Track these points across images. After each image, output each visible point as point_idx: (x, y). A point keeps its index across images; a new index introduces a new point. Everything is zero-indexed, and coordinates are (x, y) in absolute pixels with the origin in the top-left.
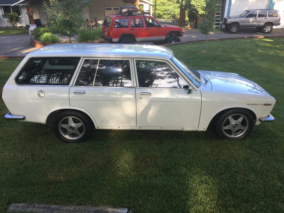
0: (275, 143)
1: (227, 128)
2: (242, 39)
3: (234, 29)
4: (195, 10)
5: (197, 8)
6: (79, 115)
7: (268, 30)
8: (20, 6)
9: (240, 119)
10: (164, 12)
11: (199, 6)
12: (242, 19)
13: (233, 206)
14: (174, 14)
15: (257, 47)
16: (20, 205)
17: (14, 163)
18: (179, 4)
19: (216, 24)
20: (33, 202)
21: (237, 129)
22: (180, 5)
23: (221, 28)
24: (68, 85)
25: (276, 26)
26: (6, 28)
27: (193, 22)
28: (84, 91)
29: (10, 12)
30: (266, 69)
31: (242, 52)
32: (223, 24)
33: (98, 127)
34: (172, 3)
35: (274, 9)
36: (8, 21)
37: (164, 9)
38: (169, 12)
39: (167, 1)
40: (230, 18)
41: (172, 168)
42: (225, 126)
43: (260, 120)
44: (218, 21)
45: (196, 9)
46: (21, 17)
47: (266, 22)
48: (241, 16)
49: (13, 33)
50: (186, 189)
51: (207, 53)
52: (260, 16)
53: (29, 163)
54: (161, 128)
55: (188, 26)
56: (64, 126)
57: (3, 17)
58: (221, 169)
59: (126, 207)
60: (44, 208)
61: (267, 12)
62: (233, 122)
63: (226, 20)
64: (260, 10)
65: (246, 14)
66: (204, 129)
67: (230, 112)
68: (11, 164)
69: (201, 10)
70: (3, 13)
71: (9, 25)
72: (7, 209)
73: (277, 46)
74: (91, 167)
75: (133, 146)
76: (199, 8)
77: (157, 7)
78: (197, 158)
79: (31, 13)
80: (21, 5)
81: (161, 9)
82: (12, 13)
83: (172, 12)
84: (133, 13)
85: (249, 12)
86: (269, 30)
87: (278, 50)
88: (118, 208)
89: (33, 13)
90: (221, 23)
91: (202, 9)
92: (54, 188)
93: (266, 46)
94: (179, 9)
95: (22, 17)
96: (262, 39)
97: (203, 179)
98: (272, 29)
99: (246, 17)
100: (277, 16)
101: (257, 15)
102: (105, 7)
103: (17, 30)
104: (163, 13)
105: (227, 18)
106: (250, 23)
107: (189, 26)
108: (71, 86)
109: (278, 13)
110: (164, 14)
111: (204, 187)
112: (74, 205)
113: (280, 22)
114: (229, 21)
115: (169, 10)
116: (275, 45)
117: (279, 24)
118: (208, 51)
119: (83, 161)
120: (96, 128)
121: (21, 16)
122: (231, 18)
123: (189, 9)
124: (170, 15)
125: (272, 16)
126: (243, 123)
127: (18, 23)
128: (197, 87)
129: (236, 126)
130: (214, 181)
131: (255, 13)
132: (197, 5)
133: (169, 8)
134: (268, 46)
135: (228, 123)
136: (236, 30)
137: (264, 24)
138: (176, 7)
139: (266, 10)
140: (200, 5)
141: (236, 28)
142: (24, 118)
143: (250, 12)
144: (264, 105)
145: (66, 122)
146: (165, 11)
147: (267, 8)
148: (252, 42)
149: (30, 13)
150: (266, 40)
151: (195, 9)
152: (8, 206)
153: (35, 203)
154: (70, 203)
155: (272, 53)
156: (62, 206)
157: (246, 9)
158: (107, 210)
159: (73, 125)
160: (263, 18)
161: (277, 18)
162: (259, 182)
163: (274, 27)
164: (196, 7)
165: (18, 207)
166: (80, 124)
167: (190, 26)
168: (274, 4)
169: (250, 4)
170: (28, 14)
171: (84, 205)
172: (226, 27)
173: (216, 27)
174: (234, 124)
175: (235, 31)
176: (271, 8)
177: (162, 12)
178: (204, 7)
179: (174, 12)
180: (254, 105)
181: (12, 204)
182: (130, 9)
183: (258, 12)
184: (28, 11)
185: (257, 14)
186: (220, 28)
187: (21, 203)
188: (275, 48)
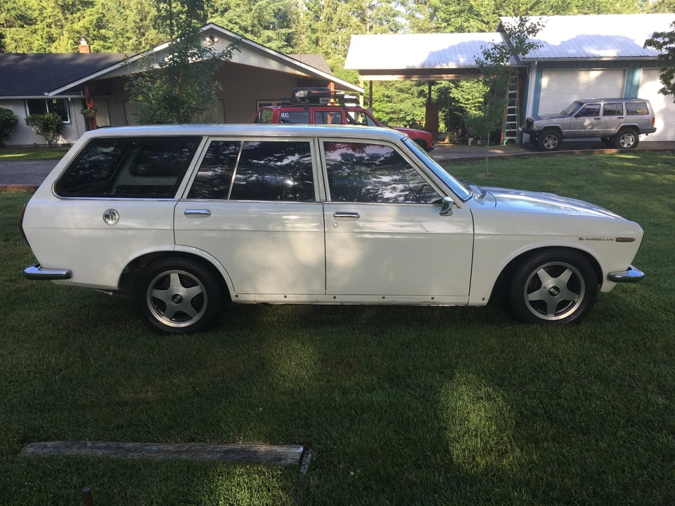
0: (651, 330)
1: (534, 296)
2: (568, 156)
3: (550, 143)
4: (462, 110)
5: (465, 104)
6: (194, 267)
7: (629, 145)
8: (68, 99)
9: (566, 276)
10: (391, 115)
11: (470, 102)
12: (567, 120)
13: (554, 440)
14: (413, 119)
15: (603, 168)
16: (49, 444)
17: (40, 373)
18: (424, 97)
19: (509, 134)
20: (81, 438)
21: (558, 298)
22: (425, 99)
23: (521, 141)
24: (173, 198)
25: (647, 135)
26: (31, 148)
27: (457, 133)
28: (208, 211)
29: (43, 111)
30: (624, 206)
31: (569, 176)
32: (524, 131)
33: (237, 296)
34: (407, 95)
35: (638, 97)
36: (38, 133)
37: (391, 109)
38: (401, 116)
39: (397, 93)
40: (539, 118)
41: (409, 376)
42: (530, 291)
43: (611, 278)
44: (514, 126)
45: (463, 107)
46: (68, 124)
47: (622, 127)
48: (564, 115)
49: (47, 157)
50: (441, 410)
51: (486, 178)
52: (607, 113)
53: (76, 370)
54: (384, 298)
55: (444, 141)
56: (160, 294)
57: (28, 124)
58: (525, 376)
59: (301, 444)
60: (108, 447)
61: (624, 104)
62: (549, 282)
63: (530, 123)
64: (605, 100)
65: (576, 109)
66: (483, 299)
67: (541, 257)
68: (32, 374)
69: (473, 108)
70: (29, 115)
71: (40, 140)
72: (18, 452)
73: (650, 167)
74: (220, 376)
75: (317, 338)
76: (469, 104)
77: (373, 106)
78: (466, 358)
79: (92, 111)
80: (69, 97)
81: (383, 109)
82: (48, 115)
83: (409, 115)
84: (321, 99)
85: (581, 104)
86: (632, 143)
87: (651, 172)
88: (281, 445)
89: (96, 111)
90: (520, 129)
91: (475, 106)
92: (132, 412)
93: (624, 166)
94: (424, 109)
95: (71, 123)
96: (613, 154)
97: (481, 393)
98: (637, 141)
99: (576, 116)
100: (648, 113)
101: (601, 112)
102: (258, 103)
103: (56, 151)
104: (388, 118)
105: (533, 119)
106: (585, 128)
107: (447, 141)
108: (179, 201)
109: (648, 106)
110: (391, 119)
111: (484, 406)
112: (177, 442)
113: (655, 126)
114: (538, 124)
115: (401, 110)
116: (646, 165)
117: (654, 130)
118: (490, 176)
119: (200, 365)
120: (233, 298)
121: (69, 122)
122: (542, 119)
123: (446, 107)
124: (404, 122)
125: (634, 113)
126: (573, 285)
127: (61, 138)
128: (463, 201)
129: (556, 293)
130: (506, 396)
131: (597, 107)
132: (464, 98)
133: (401, 107)
134: (629, 167)
135: (537, 284)
136: (554, 144)
137: (618, 129)
138: (417, 105)
139: (621, 99)
140: (471, 98)
141: (555, 139)
142: (69, 276)
143: (585, 105)
144: (619, 240)
145: (164, 284)
146: (393, 113)
147: (622, 95)
148: (592, 160)
149: (90, 111)
150: (623, 156)
151: (460, 106)
152: (22, 447)
153: (86, 440)
154: (169, 437)
155: (636, 177)
156: (148, 444)
157: (575, 98)
158: (256, 448)
159: (182, 291)
160: (615, 117)
161: (646, 116)
162: (613, 396)
163: (642, 138)
164: (461, 103)
165: (45, 447)
166: (196, 290)
167: (450, 140)
168: (638, 87)
169: (582, 88)
170: (84, 114)
171: (200, 441)
172: (532, 138)
173: (509, 140)
174: (551, 286)
175: (552, 147)
176: (632, 96)
177: (385, 115)
178: (479, 102)
179: (413, 115)
180: (594, 239)
181: (30, 442)
182: (314, 92)
183: (602, 104)
184: (85, 107)
185: (599, 109)
186: (517, 141)
187: (53, 440)
188: (645, 170)
